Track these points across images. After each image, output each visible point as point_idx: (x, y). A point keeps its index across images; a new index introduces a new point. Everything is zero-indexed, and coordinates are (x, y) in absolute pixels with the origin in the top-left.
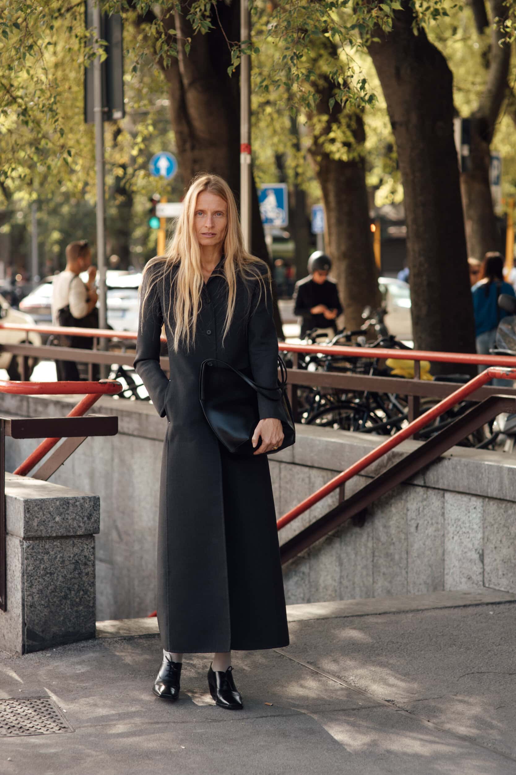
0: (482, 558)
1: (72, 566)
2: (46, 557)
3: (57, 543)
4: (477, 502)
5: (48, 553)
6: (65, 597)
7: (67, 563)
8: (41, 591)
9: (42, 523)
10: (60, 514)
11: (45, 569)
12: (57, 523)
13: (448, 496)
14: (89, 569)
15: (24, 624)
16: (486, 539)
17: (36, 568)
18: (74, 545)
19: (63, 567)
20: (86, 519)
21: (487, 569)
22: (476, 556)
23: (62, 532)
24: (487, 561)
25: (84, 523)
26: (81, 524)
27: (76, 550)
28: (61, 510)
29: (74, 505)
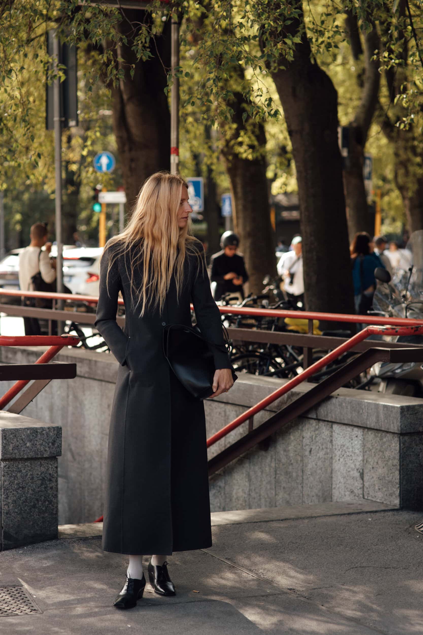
0: (362, 475)
1: (39, 482)
2: (19, 475)
3: (28, 463)
4: (358, 432)
5: (20, 471)
6: (34, 506)
7: (35, 479)
8: (14, 502)
9: (15, 448)
10: (30, 441)
11: (18, 484)
12: (28, 447)
13: (335, 427)
14: (53, 484)
15: (1, 527)
16: (365, 461)
17: (11, 483)
18: (41, 465)
19: (32, 483)
20: (50, 444)
21: (366, 484)
22: (357, 475)
23: (32, 454)
24: (366, 478)
25: (49, 447)
26: (47, 449)
27: (43, 469)
28: (31, 437)
29: (42, 434)
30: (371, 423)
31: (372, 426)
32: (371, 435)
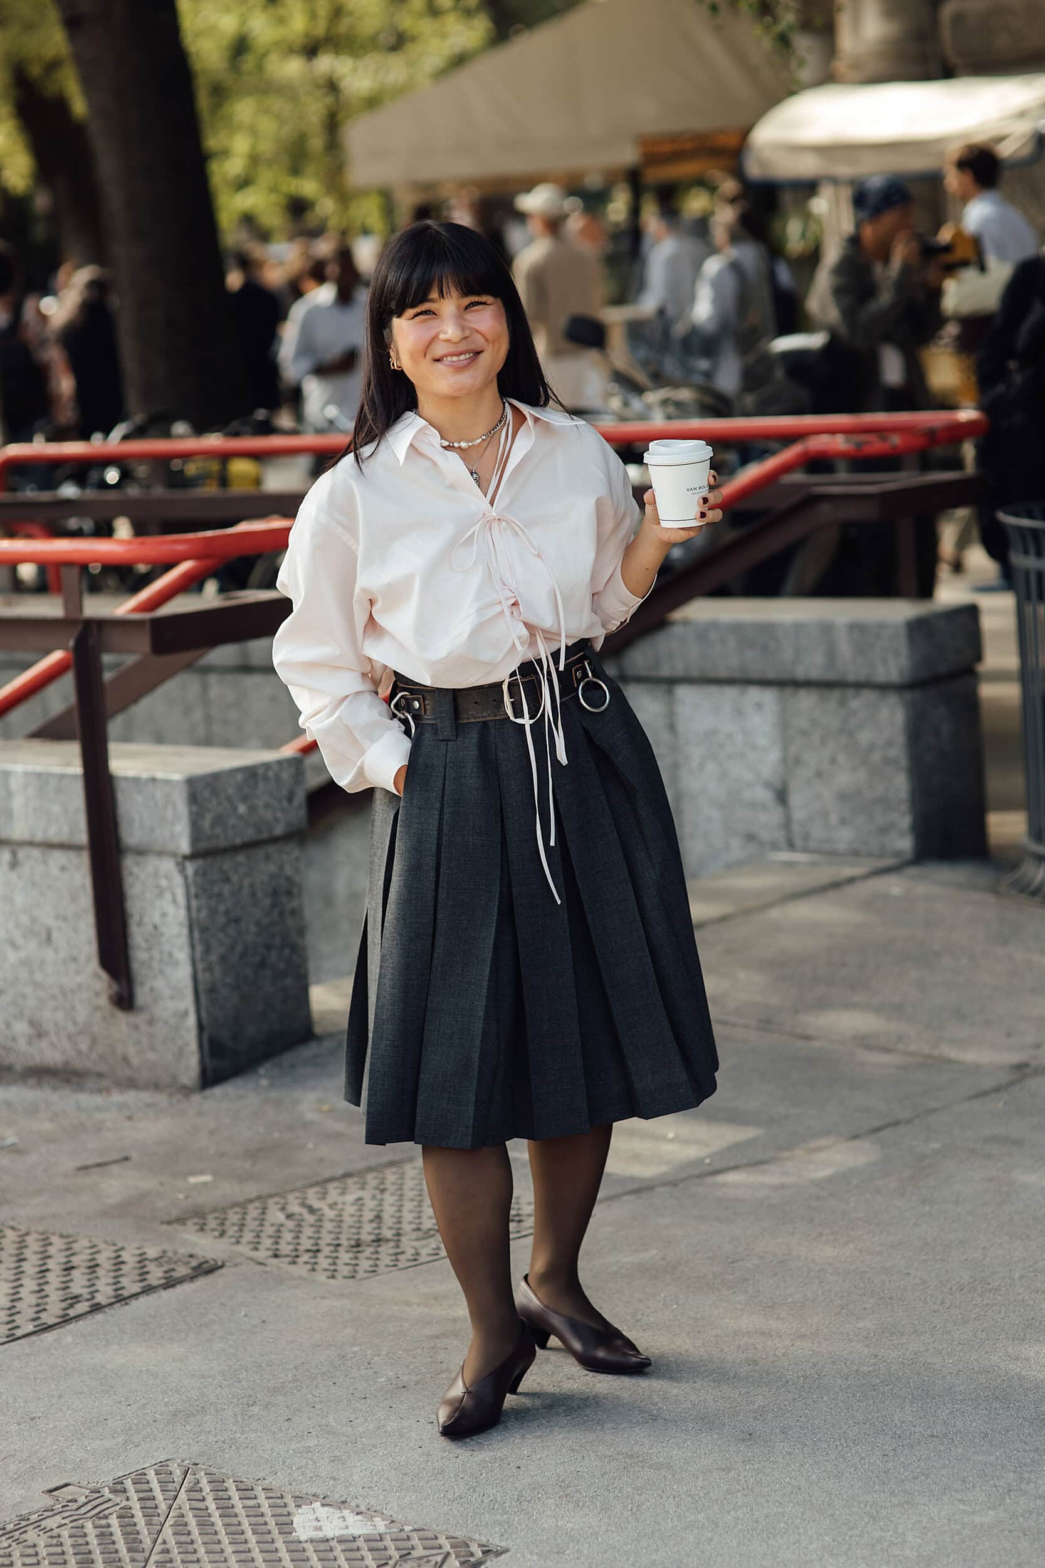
0: (782, 796)
1: (267, 902)
2: (226, 889)
3: (241, 858)
4: (768, 697)
5: (227, 880)
6: (262, 964)
7: (259, 895)
8: (223, 959)
9: (218, 820)
10: (245, 799)
11: (227, 913)
12: (241, 817)
14: (294, 904)
15: (201, 1027)
16: (791, 762)
17: (213, 912)
18: (268, 858)
19: (255, 905)
20: (285, 803)
21: (798, 814)
22: (765, 796)
23: (250, 834)
24: (796, 799)
25: (283, 810)
26: (279, 815)
27: (272, 868)
28: (247, 791)
29: (266, 779)
30: (813, 666)
31: (815, 674)
32: (806, 700)
